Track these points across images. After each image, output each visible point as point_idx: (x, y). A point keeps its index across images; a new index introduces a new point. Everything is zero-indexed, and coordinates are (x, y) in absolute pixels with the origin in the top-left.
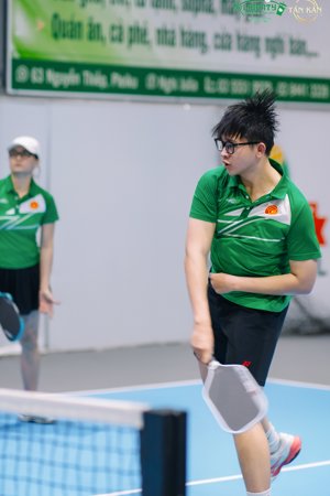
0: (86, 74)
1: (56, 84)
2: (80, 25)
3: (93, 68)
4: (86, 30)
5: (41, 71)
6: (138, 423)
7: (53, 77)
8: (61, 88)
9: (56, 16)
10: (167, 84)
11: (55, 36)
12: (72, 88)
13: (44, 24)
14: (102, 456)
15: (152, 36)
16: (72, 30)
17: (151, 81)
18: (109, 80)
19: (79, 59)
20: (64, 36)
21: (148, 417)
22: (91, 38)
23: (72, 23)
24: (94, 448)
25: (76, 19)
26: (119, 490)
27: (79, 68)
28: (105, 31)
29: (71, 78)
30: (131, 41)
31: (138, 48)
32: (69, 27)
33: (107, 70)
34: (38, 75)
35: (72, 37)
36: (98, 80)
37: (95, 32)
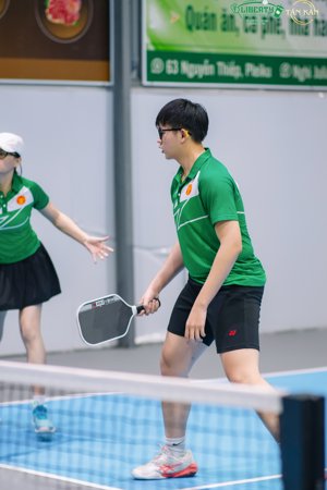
0: (220, 64)
1: (191, 75)
2: (213, 16)
3: (227, 58)
4: (219, 21)
5: (175, 62)
6: (275, 408)
7: (188, 68)
8: (196, 79)
9: (190, 8)
10: (301, 73)
11: (190, 28)
12: (206, 79)
13: (178, 16)
14: (241, 441)
15: (285, 26)
16: (206, 21)
17: (285, 70)
18: (243, 70)
19: (213, 51)
20: (198, 28)
21: (287, 402)
22: (224, 29)
23: (206, 15)
24: (234, 434)
25: (209, 11)
26: (259, 476)
27: (214, 58)
28: (239, 22)
29: (206, 69)
30: (264, 32)
31: (271, 38)
32: (203, 19)
33: (241, 60)
34: (173, 65)
35: (205, 28)
36: (232, 70)
37: (228, 24)
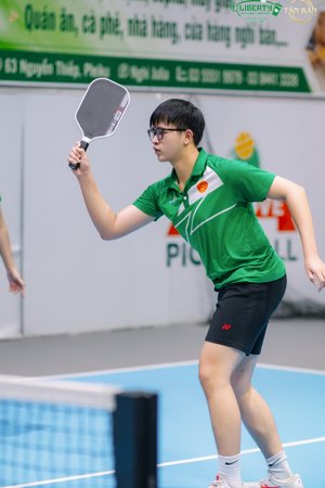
0: (59, 63)
1: (29, 74)
2: (52, 15)
3: (66, 58)
4: (58, 21)
5: (14, 61)
6: (110, 405)
7: (27, 67)
8: (34, 78)
9: (29, 7)
10: (139, 74)
11: (29, 27)
12: (45, 78)
13: (17, 15)
14: (75, 437)
15: (123, 26)
16: (45, 21)
17: (123, 70)
18: (82, 70)
19: (52, 50)
20: (37, 27)
21: (121, 400)
22: (63, 29)
23: (44, 14)
24: (67, 430)
25: (49, 11)
26: (92, 472)
27: (53, 58)
28: (78, 22)
29: (44, 68)
30: (103, 32)
31: (110, 39)
32: (42, 19)
33: (79, 60)
34: (12, 65)
35: (45, 28)
36: (71, 70)
37: (67, 23)
